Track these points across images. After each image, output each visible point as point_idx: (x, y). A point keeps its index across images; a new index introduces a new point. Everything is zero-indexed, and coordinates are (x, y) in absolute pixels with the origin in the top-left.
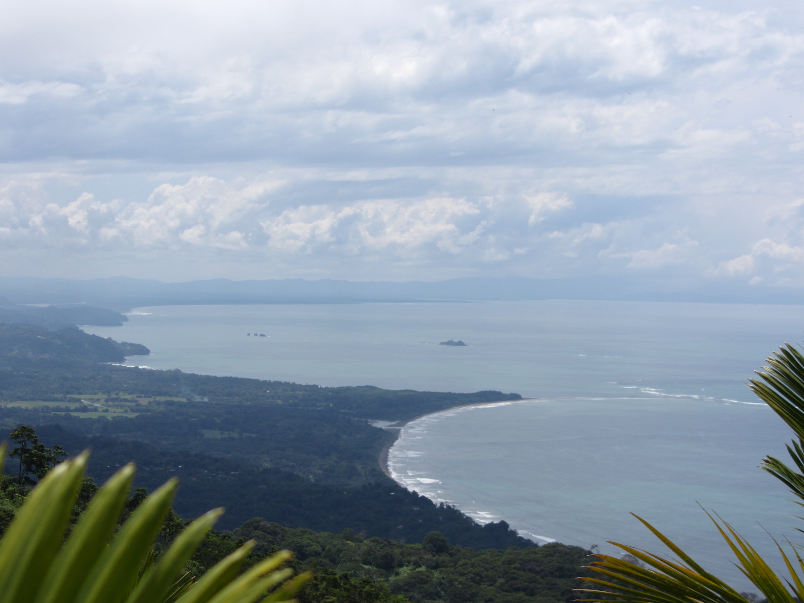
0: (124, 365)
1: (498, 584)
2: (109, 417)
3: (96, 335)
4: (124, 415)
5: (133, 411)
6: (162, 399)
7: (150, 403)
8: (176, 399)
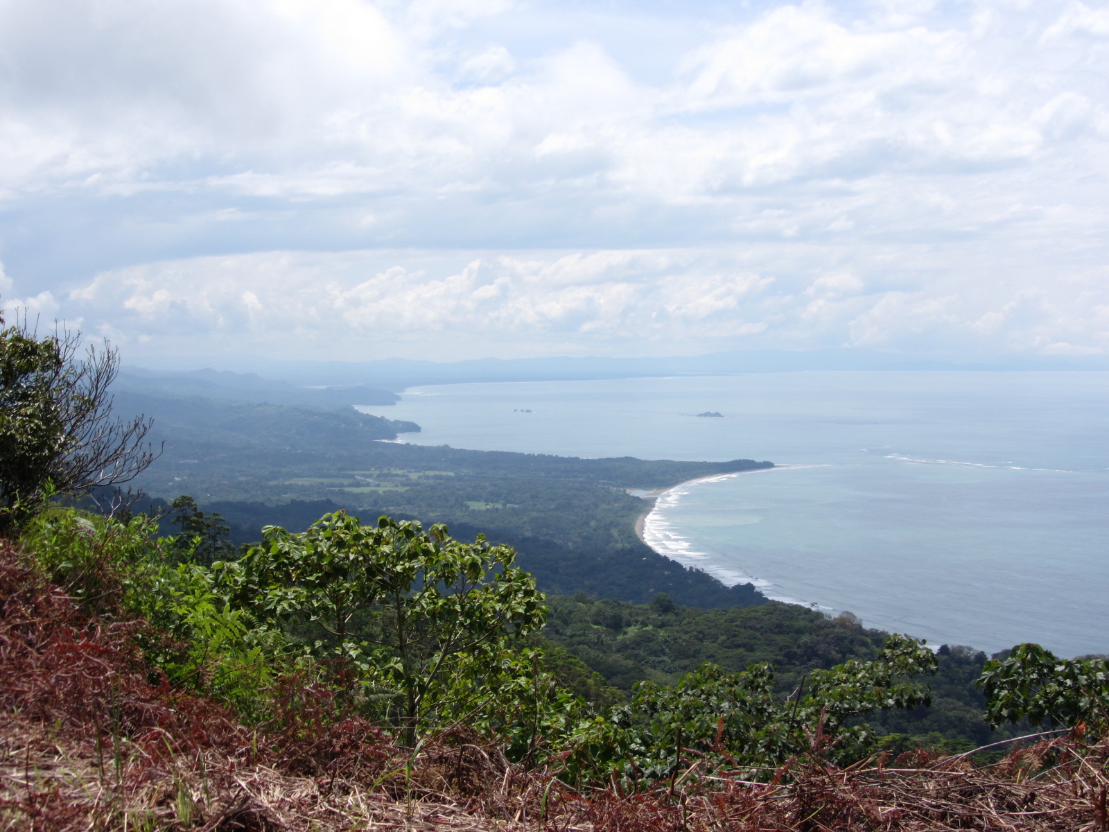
0: (395, 442)
1: (719, 641)
2: (381, 490)
3: (370, 413)
4: (395, 489)
5: (403, 485)
6: (431, 473)
7: (419, 477)
8: (444, 473)
